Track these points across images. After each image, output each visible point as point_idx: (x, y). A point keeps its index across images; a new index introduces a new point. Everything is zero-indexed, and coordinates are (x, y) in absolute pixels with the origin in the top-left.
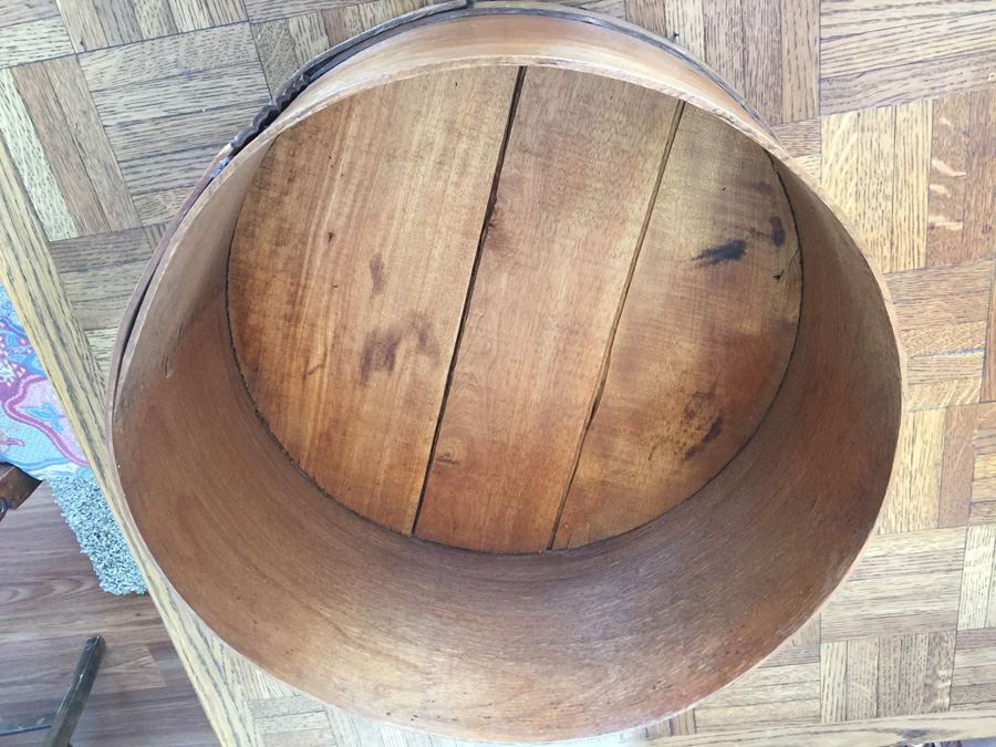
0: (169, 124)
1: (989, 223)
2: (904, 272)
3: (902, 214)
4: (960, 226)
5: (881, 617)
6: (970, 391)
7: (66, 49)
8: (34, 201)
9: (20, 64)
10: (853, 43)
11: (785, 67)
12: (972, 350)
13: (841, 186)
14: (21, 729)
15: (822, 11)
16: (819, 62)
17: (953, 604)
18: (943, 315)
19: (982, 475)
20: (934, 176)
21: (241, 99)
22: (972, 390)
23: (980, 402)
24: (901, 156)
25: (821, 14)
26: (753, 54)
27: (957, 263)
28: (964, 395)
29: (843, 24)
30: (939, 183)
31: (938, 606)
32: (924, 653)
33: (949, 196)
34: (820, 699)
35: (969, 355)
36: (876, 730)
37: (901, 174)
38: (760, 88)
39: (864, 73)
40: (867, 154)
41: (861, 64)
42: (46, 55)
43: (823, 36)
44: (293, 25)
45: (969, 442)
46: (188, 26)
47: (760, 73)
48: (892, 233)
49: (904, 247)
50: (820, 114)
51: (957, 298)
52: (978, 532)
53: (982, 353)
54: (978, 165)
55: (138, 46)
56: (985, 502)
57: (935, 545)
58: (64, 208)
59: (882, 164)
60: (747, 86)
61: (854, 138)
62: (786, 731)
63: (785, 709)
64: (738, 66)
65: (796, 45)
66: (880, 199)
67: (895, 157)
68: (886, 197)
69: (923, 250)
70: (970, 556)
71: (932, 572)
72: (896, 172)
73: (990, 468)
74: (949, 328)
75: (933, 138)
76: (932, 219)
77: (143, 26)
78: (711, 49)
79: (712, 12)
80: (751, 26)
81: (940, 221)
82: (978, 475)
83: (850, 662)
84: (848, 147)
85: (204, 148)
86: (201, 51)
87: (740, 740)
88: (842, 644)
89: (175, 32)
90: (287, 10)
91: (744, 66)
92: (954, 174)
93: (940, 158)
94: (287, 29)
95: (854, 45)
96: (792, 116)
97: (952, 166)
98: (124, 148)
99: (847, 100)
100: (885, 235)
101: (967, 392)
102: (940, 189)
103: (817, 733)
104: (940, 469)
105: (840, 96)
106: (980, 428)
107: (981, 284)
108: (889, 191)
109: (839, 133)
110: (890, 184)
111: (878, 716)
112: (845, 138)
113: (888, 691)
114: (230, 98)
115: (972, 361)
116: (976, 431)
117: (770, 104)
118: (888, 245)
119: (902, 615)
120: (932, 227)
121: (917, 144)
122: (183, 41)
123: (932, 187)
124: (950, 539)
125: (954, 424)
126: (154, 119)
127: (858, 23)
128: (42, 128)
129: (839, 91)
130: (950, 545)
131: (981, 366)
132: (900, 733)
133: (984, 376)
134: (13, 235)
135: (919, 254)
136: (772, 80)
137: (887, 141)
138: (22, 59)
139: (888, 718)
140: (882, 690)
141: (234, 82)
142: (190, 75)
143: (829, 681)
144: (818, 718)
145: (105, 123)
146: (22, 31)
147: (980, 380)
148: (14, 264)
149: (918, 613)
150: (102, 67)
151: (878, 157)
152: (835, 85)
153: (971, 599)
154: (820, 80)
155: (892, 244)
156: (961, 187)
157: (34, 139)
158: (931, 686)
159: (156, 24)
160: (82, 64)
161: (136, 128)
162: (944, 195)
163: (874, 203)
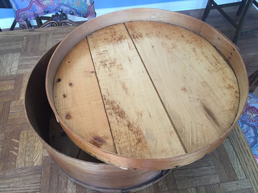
0: (198, 166)
1: (5, 141)
2: (25, 130)
3: (25, 143)
4: (12, 140)
5: (37, 55)
6: (13, 103)
7: (224, 184)
8: (232, 148)
9: (235, 181)
10: (33, 181)
11: (49, 177)
12: (12, 112)
13: (38, 149)
14: (249, 32)
15: (39, 189)
16: (41, 177)
17: (21, 58)
18: (18, 120)
19: (12, 85)
20: (17, 151)
21: (180, 171)
22: (13, 104)
23: (11, 101)
24: (24, 156)
25: (40, 189)
26: (56, 180)
27: (14, 132)
28: (15, 103)
29: (35, 186)
30: (16, 149)
31: (25, 57)
32: (28, 48)
33: (14, 147)
34: (52, 38)
35: (13, 111)
36: (40, 31)
37: (24, 152)
38: (55, 172)
39: (31, 175)
40: (32, 156)
41: (31, 177)
42: (229, 183)
43: (39, 184)
44: (167, 189)
45: (14, 93)
46: (193, 189)
47: (55, 175)
48: (27, 139)
49: (25, 135)
50: (42, 166)
51: (14, 124)
52: (14, 73)
53: (10, 112)
54: (7, 154)
55: (205, 184)
56: (12, 79)
57: (24, 70)
58: (225, 146)
59: (28, 154)
60: (58, 172)
61: (34, 160)
62: (60, 31)
63: (60, 36)
64: (60, 177)
65: (46, 182)
66: (29, 146)
67: (25, 156)
68: (28, 146)
69: (21, 135)
70: (17, 68)
71: (25, 65)
72: (25, 152)
73: (10, 87)
74: (17, 118)
75: (16, 160)
76: (18, 142)
77: (204, 190)
78: (66, 181)
79: (65, 190)
80: (56, 186)
81: (16, 141)
82: (13, 85)
83: (45, 46)
84: (36, 158)
86: (190, 183)
87: (71, 29)
88: (47, 49)
89: (196, 188)
91: (59, 177)
92: (12, 151)
93: (15, 155)
94: (168, 187)
95: (32, 181)
96: (48, 165)
97: (12, 153)
98: (209, 160)
99: (35, 169)
100: (29, 138)
101: (14, 104)
102: (16, 148)
103: (54, 31)
104: (22, 87)
105: (37, 170)
106: (12, 95)
107: (8, 127)
108: (27, 148)
109: (38, 161)
110: (27, 149)
111: (40, 35)
112: (36, 160)
113: (37, 40)
114: (183, 172)
115: (12, 110)
116: (13, 95)
117: (53, 168)
118: (29, 136)
119: (33, 56)
120: (18, 140)
121: (20, 159)
122: (194, 185)
123: (17, 149)
124: (21, 72)
125: (17, 96)
126: (202, 167)
127: (31, 186)
128: (230, 165)
129: (37, 171)
130: (21, 70)
131: (10, 109)
132: (35, 31)
133: (10, 107)
134: (238, 140)
135: (22, 134)
136: (52, 174)
137: (27, 159)
138: (235, 182)
139: (38, 34)
140: (39, 40)
141: (182, 175)
142: (193, 177)
143: (50, 42)
144: (53, 34)
145: (214, 166)
146: (235, 189)
147: (11, 106)
148: (238, 133)
149: (29, 56)
150: (215, 179)
151: (29, 156)
152: (38, 172)
153: (17, 59)
154: (41, 173)
155: (28, 136)
156: (11, 148)
157: (232, 163)
158: (28, 41)
159: (201, 190)
160: (220, 180)
161: (207, 165)
162: (15, 147)
163: (31, 145)
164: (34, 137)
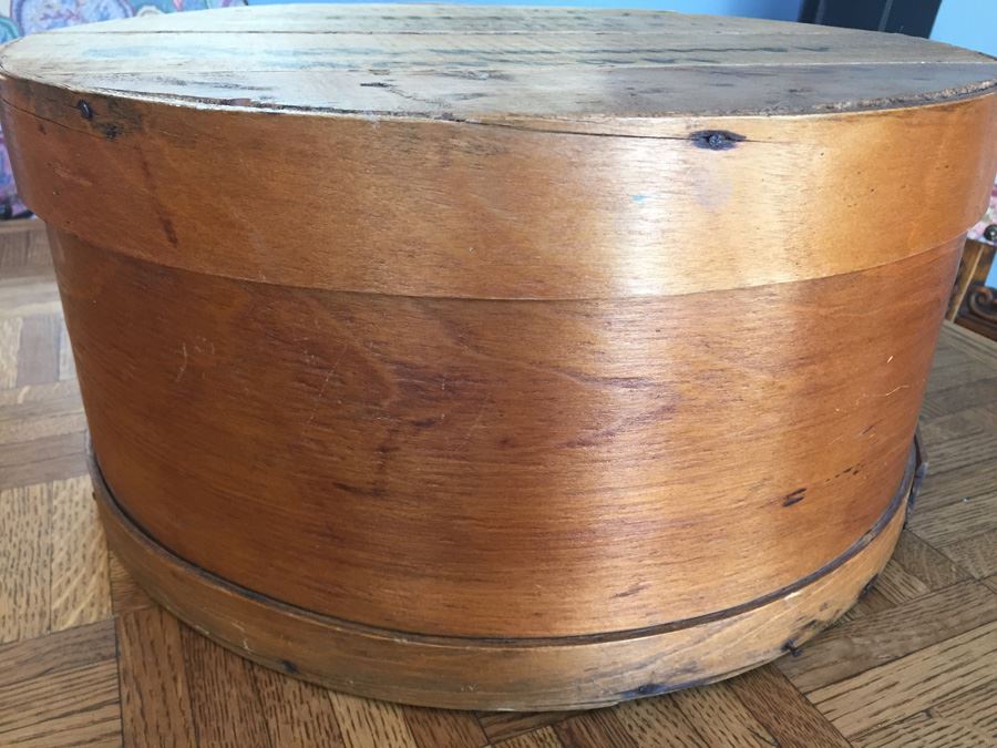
10: (60, 705)
11: (179, 662)
13: (77, 556)
15: (119, 737)
16: (121, 676)
21: (930, 515)
25: (122, 732)
29: (80, 726)
39: (41, 675)
40: (34, 591)
41: (47, 685)
43: (117, 707)
44: (921, 586)
50: (116, 620)
61: (57, 604)
65: (163, 689)
80: (245, 698)
84: (66, 594)
85: (939, 473)
90: (939, 598)
94: (926, 582)
95: (56, 705)
105: (80, 644)
109: (83, 606)
112: (71, 603)
127: (52, 732)
129: (84, 648)
141: (951, 528)
152: (91, 654)
154: (117, 655)
163: (25, 547)
164: (42, 510)
